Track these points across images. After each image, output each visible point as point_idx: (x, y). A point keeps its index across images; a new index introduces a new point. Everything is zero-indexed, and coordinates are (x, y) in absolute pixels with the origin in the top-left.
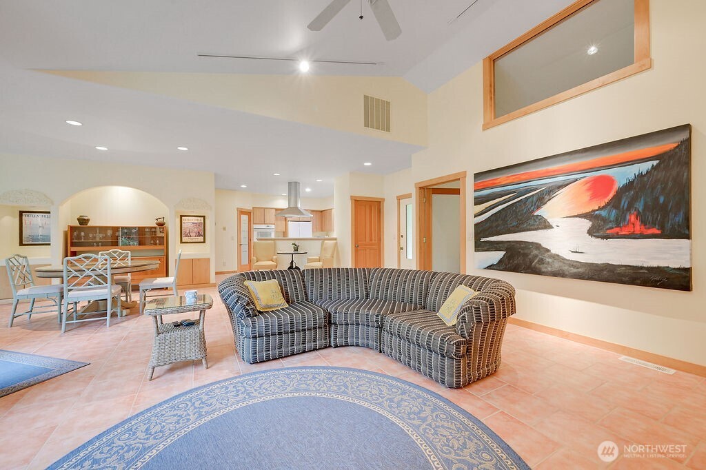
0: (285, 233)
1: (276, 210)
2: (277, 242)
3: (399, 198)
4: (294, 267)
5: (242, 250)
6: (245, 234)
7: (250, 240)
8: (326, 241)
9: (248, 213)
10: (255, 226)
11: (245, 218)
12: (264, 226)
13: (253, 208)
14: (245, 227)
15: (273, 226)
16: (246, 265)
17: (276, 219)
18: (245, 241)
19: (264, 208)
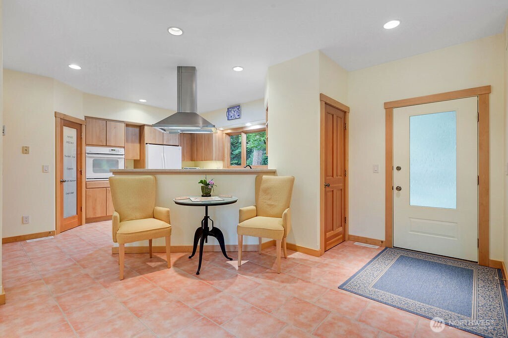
0: (139, 163)
1: (128, 125)
2: (160, 177)
3: (389, 108)
4: (211, 229)
5: (65, 191)
6: (70, 162)
7: (80, 172)
8: (265, 177)
9: (77, 125)
10: (89, 149)
11: (70, 134)
12: (106, 150)
13: (86, 117)
14: (70, 149)
15: (122, 151)
16: (73, 217)
17: (127, 141)
18: (70, 175)
19: (107, 120)
